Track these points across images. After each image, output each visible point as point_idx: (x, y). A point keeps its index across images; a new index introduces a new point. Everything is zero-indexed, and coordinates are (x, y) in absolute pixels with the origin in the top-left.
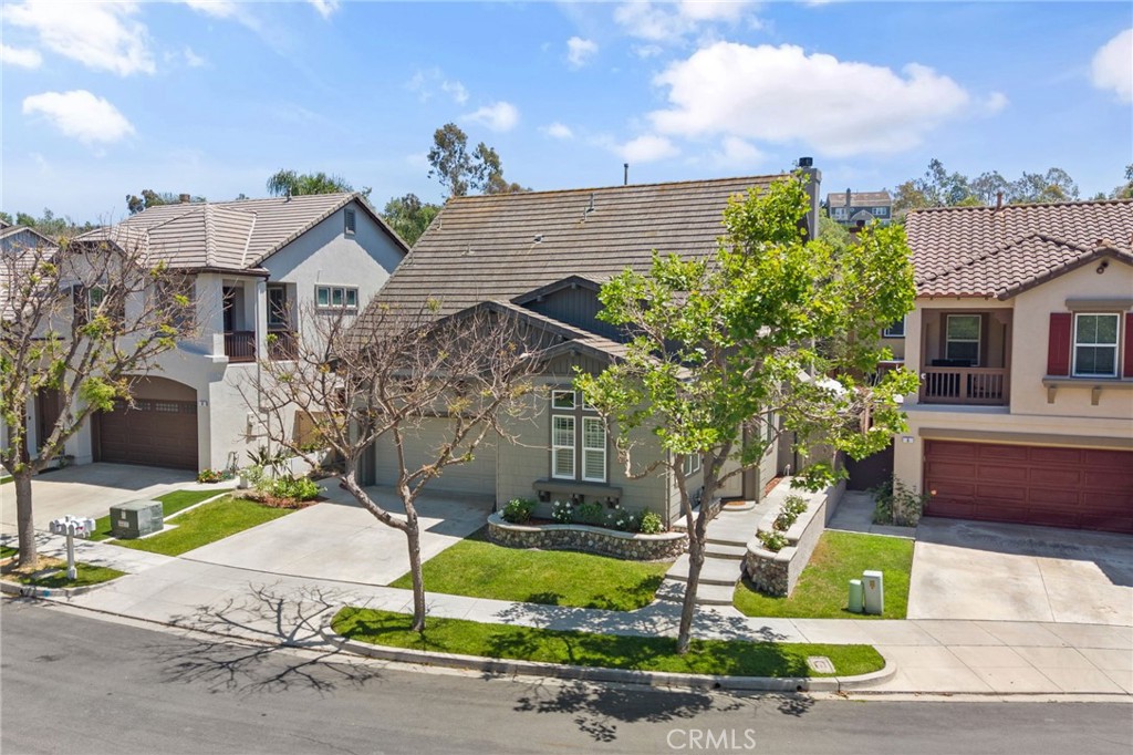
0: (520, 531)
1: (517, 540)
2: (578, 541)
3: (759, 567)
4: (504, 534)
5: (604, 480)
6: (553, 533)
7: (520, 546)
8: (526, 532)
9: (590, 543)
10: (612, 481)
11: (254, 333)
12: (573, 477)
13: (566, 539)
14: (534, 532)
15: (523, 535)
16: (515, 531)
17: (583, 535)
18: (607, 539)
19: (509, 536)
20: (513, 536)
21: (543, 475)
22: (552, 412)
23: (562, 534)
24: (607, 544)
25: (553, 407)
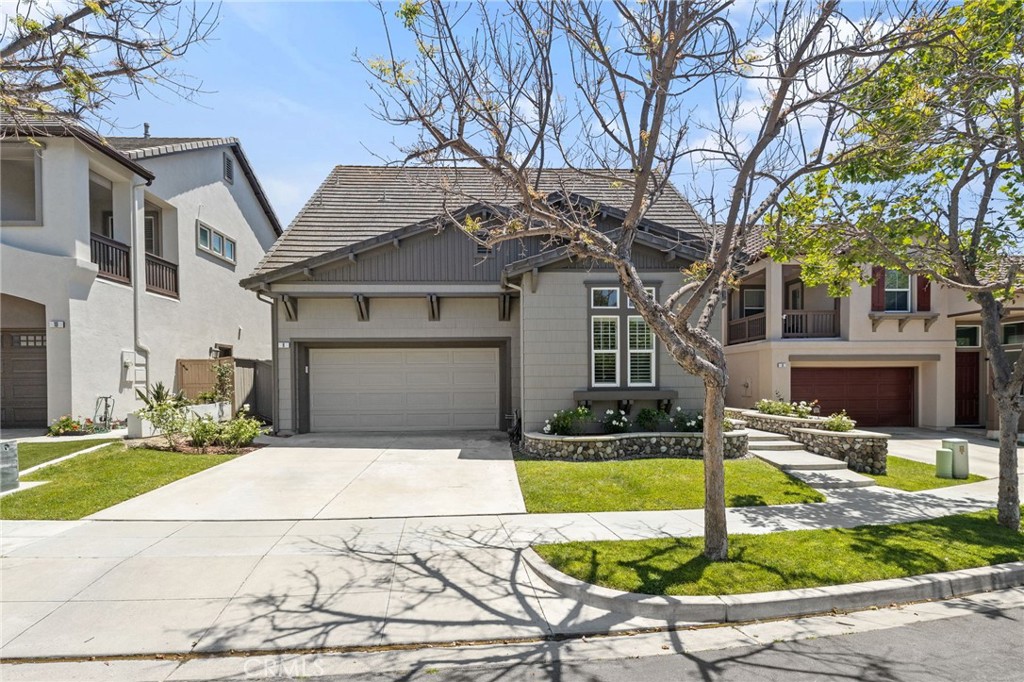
0: (595, 442)
1: (591, 452)
2: (648, 449)
3: (852, 449)
4: (572, 448)
5: (653, 384)
6: (625, 442)
7: (597, 458)
8: (603, 442)
9: (664, 449)
10: (664, 382)
11: (129, 248)
12: (617, 384)
13: (636, 447)
14: (611, 441)
15: (599, 445)
16: (589, 442)
17: (654, 441)
18: (686, 441)
19: (580, 449)
20: (586, 448)
21: (582, 384)
22: (591, 312)
23: (632, 441)
24: (687, 446)
25: (592, 307)
